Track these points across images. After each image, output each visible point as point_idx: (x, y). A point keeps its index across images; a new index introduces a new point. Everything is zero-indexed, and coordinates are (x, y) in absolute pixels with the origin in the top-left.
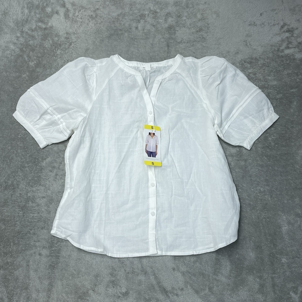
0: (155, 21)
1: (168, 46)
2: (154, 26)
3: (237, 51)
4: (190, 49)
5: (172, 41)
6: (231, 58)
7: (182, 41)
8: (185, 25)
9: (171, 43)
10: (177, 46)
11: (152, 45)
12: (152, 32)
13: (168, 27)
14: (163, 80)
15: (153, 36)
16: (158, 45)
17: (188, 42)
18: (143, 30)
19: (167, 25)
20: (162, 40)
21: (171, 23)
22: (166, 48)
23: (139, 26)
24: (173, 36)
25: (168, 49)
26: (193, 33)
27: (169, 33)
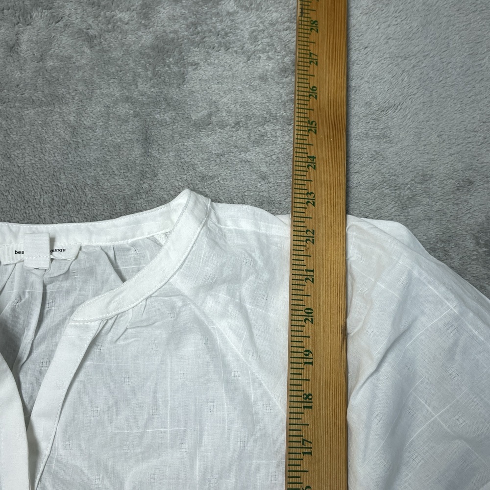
0: (96, 17)
1: (147, 140)
2: (90, 40)
3: (468, 174)
4: (248, 156)
5: (167, 117)
6: (436, 208)
7: (210, 115)
8: (232, 38)
9: (162, 123)
10: (190, 143)
11: (74, 131)
12: (79, 68)
13: (153, 48)
14: (111, 322)
15: (80, 88)
16: (99, 132)
17: (237, 123)
18: (42, 59)
19: (147, 39)
20: (123, 109)
21: (168, 29)
22: (137, 151)
23: (24, 38)
24: (173, 93)
25: (146, 154)
26: (263, 78)
27: (155, 74)
